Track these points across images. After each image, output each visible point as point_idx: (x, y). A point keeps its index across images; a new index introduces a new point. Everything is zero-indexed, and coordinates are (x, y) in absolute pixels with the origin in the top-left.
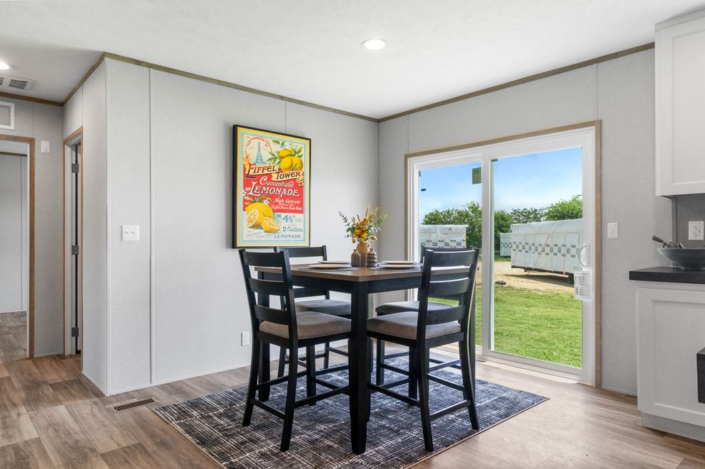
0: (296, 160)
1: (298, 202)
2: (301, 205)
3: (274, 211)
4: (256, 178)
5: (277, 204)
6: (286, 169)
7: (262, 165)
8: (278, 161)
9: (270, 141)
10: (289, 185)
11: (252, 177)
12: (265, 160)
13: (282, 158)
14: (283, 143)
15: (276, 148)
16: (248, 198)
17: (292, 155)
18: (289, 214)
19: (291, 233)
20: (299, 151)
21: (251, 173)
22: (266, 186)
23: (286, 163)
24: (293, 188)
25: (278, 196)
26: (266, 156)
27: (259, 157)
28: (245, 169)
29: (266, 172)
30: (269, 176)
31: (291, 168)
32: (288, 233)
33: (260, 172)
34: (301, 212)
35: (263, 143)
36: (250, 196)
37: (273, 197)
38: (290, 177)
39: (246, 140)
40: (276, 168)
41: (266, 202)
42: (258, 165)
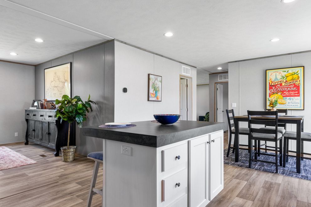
0: (295, 76)
1: (297, 92)
2: (299, 93)
3: (283, 96)
4: (275, 86)
5: (285, 94)
6: (289, 80)
7: (277, 81)
8: (285, 78)
9: (281, 72)
10: (291, 86)
11: (273, 86)
12: (278, 79)
13: (287, 77)
14: (288, 71)
15: (284, 74)
16: (271, 93)
17: (293, 75)
18: (291, 97)
19: (293, 104)
20: (297, 73)
21: (273, 84)
22: (279, 88)
23: (289, 78)
24: (294, 87)
25: (285, 91)
26: (279, 77)
27: (276, 78)
28: (270, 83)
29: (279, 83)
30: (281, 84)
31: (293, 79)
32: (290, 104)
33: (276, 84)
34: (299, 96)
35: (277, 73)
36: (272, 92)
37: (283, 91)
38: (292, 83)
39: (270, 74)
40: (285, 81)
41: (279, 94)
42: (275, 81)
